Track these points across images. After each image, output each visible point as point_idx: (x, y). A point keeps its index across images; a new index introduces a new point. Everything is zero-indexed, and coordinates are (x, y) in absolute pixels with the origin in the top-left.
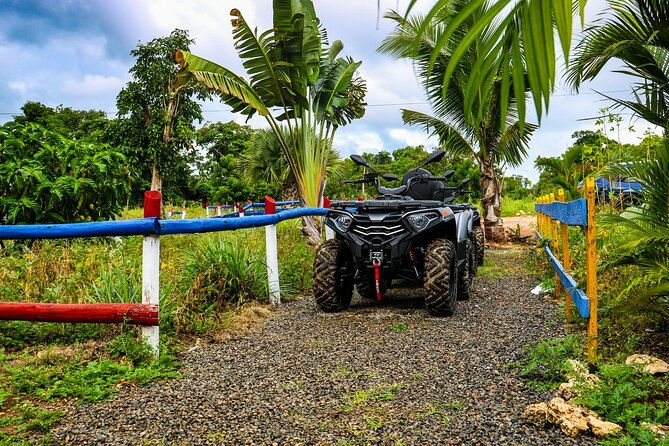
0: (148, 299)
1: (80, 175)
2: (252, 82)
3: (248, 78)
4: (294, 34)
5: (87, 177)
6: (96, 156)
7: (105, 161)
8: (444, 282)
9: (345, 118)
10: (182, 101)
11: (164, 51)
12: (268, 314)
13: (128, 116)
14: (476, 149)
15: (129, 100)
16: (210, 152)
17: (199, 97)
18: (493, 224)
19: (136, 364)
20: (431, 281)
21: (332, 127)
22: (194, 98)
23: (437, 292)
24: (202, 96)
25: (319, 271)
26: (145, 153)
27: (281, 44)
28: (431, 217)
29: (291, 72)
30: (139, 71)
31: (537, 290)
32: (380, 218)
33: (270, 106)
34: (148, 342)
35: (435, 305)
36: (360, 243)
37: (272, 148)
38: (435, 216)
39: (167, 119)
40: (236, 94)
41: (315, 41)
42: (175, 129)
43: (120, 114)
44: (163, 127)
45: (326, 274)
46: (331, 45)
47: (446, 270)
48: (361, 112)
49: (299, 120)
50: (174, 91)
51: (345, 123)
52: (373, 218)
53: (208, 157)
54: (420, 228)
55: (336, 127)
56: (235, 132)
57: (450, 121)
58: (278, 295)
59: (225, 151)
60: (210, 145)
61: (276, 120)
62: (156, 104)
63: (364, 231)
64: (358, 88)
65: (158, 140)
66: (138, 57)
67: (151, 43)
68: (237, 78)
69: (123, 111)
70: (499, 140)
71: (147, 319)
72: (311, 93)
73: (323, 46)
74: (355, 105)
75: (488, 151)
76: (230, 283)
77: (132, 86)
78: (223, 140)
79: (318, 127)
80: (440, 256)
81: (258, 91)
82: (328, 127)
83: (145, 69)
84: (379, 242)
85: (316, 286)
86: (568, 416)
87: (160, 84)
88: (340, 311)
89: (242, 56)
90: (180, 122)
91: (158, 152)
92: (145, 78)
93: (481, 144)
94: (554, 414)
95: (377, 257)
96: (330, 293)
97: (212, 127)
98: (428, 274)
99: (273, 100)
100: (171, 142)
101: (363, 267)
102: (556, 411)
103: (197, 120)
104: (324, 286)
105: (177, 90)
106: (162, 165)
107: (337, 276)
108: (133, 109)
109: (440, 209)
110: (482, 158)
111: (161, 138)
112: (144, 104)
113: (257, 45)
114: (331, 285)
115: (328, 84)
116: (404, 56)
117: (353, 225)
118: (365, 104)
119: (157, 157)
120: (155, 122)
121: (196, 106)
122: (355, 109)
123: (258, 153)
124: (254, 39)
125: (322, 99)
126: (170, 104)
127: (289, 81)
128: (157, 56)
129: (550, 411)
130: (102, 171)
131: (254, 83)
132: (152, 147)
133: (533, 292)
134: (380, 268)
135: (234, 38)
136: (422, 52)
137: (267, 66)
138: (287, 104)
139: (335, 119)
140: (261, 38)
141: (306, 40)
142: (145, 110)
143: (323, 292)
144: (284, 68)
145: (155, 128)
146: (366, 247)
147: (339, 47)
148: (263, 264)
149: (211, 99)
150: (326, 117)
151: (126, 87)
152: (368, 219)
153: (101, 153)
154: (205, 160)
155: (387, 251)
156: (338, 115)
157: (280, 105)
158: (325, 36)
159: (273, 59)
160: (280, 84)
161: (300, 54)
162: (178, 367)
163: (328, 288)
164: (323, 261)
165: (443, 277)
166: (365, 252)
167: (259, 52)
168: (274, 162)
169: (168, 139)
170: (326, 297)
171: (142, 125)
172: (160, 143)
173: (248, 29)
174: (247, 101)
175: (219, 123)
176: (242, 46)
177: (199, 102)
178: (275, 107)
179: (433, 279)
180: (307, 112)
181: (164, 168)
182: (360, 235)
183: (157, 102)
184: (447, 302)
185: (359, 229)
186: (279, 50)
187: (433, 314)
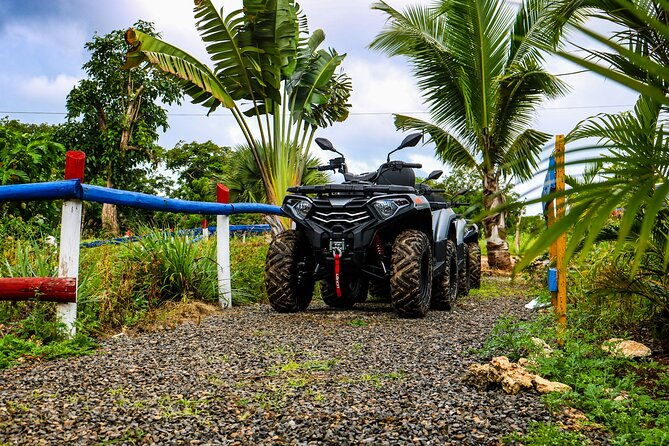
0: (64, 272)
1: (11, 167)
2: (216, 70)
3: (211, 65)
4: (267, 15)
5: (18, 168)
6: (30, 146)
7: (40, 152)
8: (413, 277)
9: (326, 120)
10: (145, 103)
11: (124, 45)
12: (212, 312)
13: (80, 119)
14: (479, 159)
15: (82, 100)
16: (182, 177)
17: (164, 100)
18: (497, 247)
19: (46, 342)
20: (398, 275)
21: (310, 128)
22: (158, 101)
23: (405, 287)
24: (168, 99)
25: (272, 264)
26: (99, 163)
27: (250, 27)
28: (400, 203)
29: (262, 59)
30: (95, 67)
31: (531, 305)
32: (342, 203)
33: (237, 99)
34: (63, 321)
35: (403, 303)
36: (320, 232)
37: (251, 167)
38: (405, 202)
39: (126, 124)
40: (197, 81)
41: (291, 26)
42: (134, 135)
43: (70, 116)
44: (120, 133)
45: (280, 267)
46: (311, 34)
47: (415, 263)
48: (345, 114)
49: (271, 117)
50: (135, 92)
51: (325, 125)
52: (335, 203)
53: (180, 182)
54: (388, 216)
55: (314, 128)
56: (212, 154)
57: (450, 128)
58: (228, 296)
59: (198, 174)
60: (183, 169)
61: (244, 116)
62: (113, 107)
63: (324, 218)
64: (342, 86)
65: (114, 148)
66: (94, 51)
67: (109, 36)
68: (199, 64)
69: (73, 113)
70: (506, 150)
71: (62, 294)
72: (286, 88)
73: (301, 36)
74: (338, 105)
75: (493, 163)
76: (172, 278)
77: (85, 85)
78: (198, 163)
79: (294, 128)
80: (409, 248)
81: (223, 80)
82: (306, 129)
83: (101, 65)
84: (340, 230)
85: (268, 281)
86: (510, 373)
87: (118, 83)
88: (296, 311)
89: (205, 39)
90: (141, 128)
91: (113, 162)
92: (102, 75)
93: (484, 154)
94: (496, 372)
95: (338, 248)
96: (285, 289)
97: (186, 147)
98: (395, 267)
99: (240, 92)
100: (129, 151)
101: (321, 259)
102: (498, 368)
103: (161, 127)
104: (277, 280)
105: (138, 91)
106: (117, 177)
107: (293, 270)
108: (86, 111)
109: (411, 195)
110: (486, 171)
111: (118, 146)
112: (99, 106)
113: (222, 27)
114: (286, 280)
115: (307, 79)
116: (399, 52)
117: (312, 211)
118: (350, 106)
119: (112, 167)
120: (111, 127)
121: (160, 112)
122: (338, 111)
123: (235, 173)
124: (220, 20)
125: (299, 96)
126: (130, 107)
127: (259, 70)
128: (117, 51)
129: (492, 368)
130: (36, 162)
131: (219, 71)
132: (107, 155)
133: (526, 306)
134: (341, 259)
135: (196, 17)
136: (417, 48)
137: (234, 52)
138: (256, 97)
139: (315, 118)
140: (227, 19)
141: (279, 23)
142: (100, 113)
143: (276, 288)
144: (254, 55)
145: (110, 134)
146: (326, 236)
147: (319, 38)
148: (212, 259)
149: (179, 103)
150: (303, 117)
151: (78, 85)
152: (329, 204)
153: (36, 143)
154: (176, 187)
155: (349, 241)
156: (317, 115)
157: (248, 98)
158: (305, 23)
159: (241, 44)
160: (250, 74)
161: (272, 39)
162: (94, 348)
163: (281, 283)
164: (278, 253)
165: (412, 270)
166: (325, 243)
167: (225, 35)
168: (253, 184)
169: (125, 147)
170: (280, 293)
171: (95, 132)
172: (117, 151)
173: (212, 7)
174: (208, 89)
175: (194, 144)
176: (205, 27)
177: (164, 106)
178: (243, 100)
179: (400, 273)
180: (281, 107)
181: (120, 180)
182: (319, 222)
183: (115, 104)
184: (417, 300)
185: (319, 216)
186: (249, 34)
187: (402, 315)
